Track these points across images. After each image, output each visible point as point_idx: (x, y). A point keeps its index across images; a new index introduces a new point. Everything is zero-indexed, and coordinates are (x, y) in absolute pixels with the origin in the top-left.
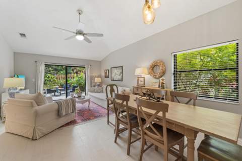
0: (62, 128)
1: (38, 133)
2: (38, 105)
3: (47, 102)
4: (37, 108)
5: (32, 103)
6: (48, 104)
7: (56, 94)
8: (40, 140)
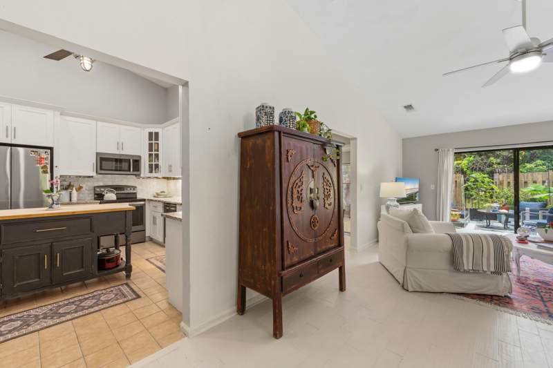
0: (462, 297)
1: (410, 281)
2: (413, 232)
3: (433, 230)
4: (411, 235)
5: (403, 224)
6: (434, 233)
7: (495, 223)
8: (415, 296)
